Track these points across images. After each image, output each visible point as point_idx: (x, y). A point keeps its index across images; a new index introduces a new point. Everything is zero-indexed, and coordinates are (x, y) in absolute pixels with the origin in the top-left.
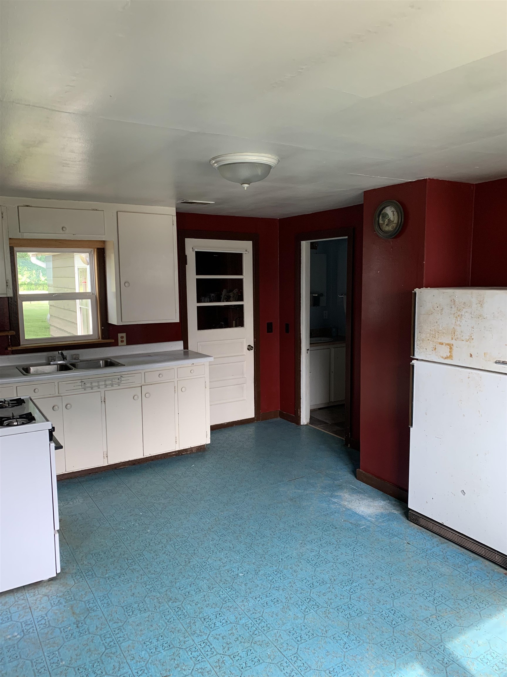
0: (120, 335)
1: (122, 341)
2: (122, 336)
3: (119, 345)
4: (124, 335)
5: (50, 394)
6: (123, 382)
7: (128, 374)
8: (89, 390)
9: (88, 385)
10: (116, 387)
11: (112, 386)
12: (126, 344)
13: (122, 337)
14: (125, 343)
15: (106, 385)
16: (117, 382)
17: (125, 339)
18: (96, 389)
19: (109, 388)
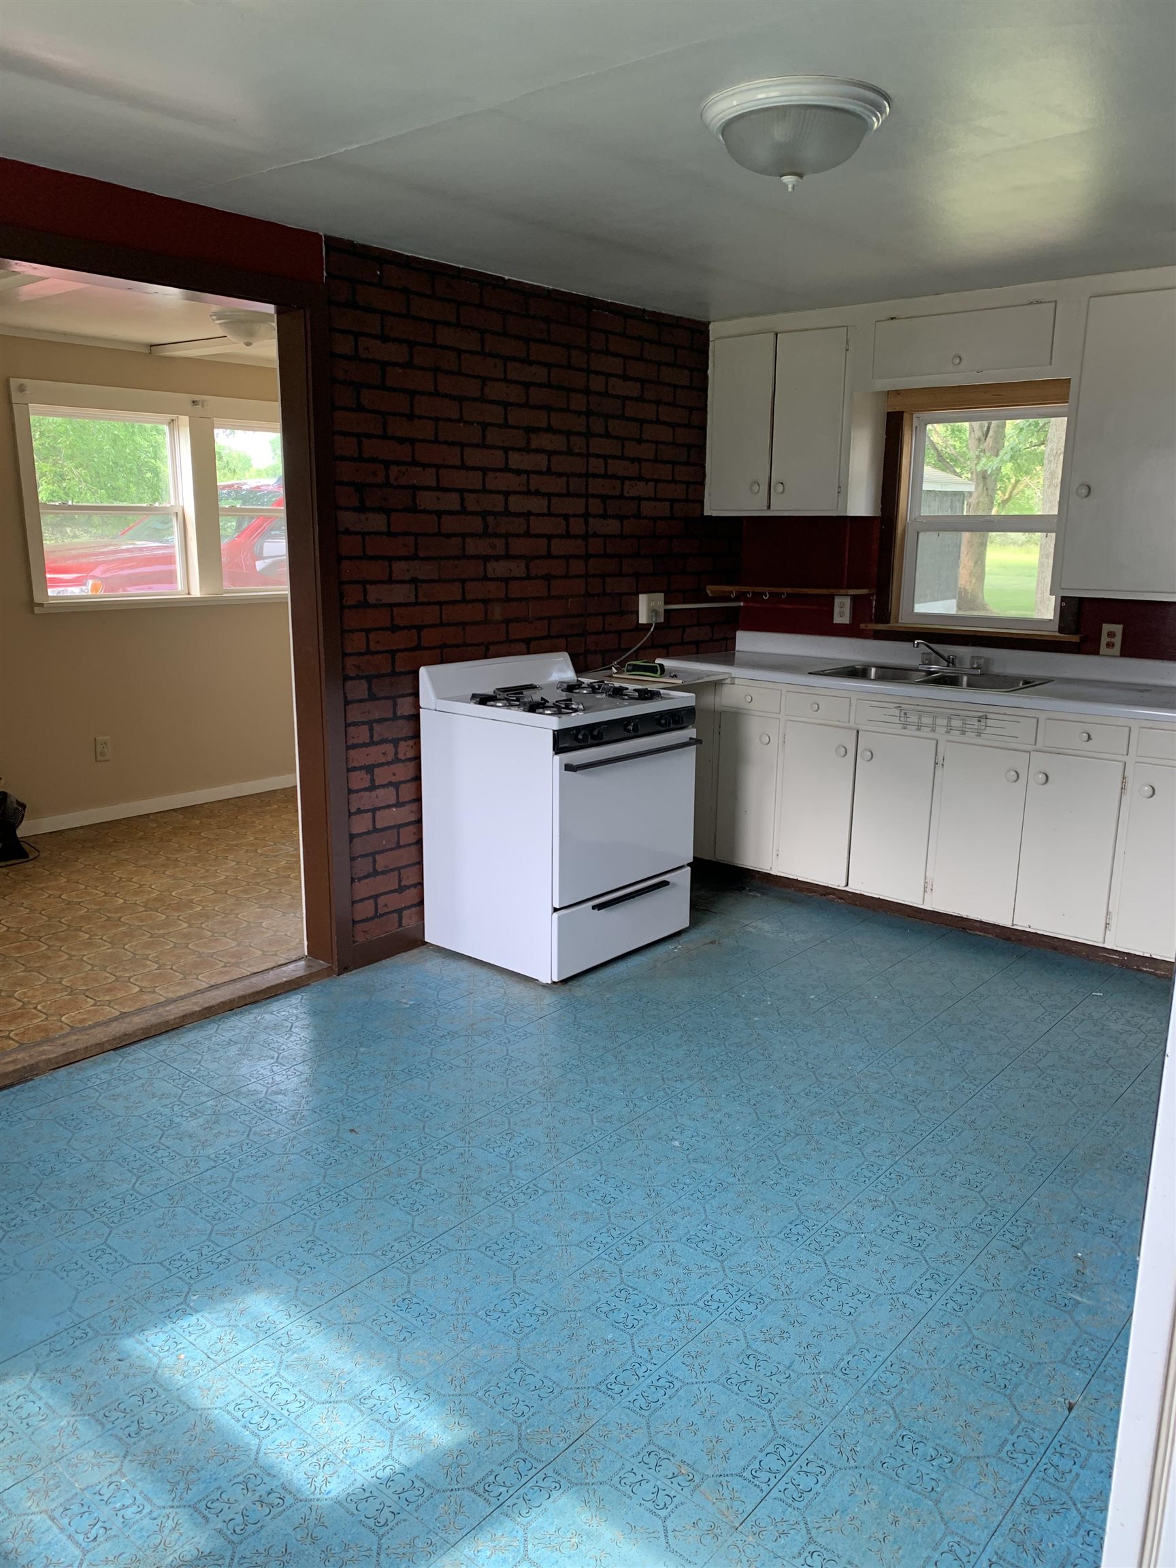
0: (1106, 628)
1: (1110, 645)
2: (1113, 631)
3: (1101, 653)
4: (1118, 629)
5: (839, 721)
6: (988, 730)
7: (1005, 714)
8: (911, 731)
9: (913, 719)
10: (970, 737)
11: (963, 733)
12: (1119, 654)
13: (1111, 635)
14: (1117, 649)
15: (949, 729)
16: (976, 727)
17: (1118, 641)
18: (926, 732)
19: (955, 735)
